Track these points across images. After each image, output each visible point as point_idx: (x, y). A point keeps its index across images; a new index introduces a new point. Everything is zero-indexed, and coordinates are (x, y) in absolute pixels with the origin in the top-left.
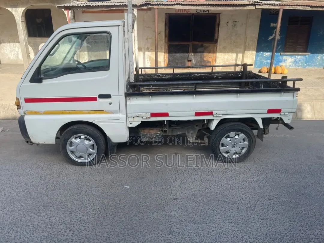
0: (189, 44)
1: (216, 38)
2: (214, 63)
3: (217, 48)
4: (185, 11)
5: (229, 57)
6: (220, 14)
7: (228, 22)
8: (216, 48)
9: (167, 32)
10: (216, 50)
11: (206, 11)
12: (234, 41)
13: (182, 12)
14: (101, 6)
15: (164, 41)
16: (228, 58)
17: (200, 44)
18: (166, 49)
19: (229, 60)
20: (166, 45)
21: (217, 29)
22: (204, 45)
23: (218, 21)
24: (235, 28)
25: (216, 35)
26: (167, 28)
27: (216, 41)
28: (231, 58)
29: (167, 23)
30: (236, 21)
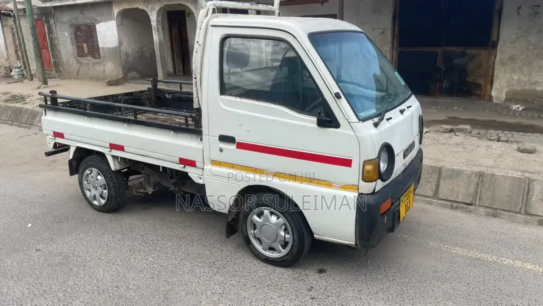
0: (437, 51)
1: (494, 38)
2: (490, 87)
3: (496, 57)
5: (522, 77)
7: (519, 8)
8: (493, 57)
9: (397, 30)
10: (494, 63)
12: (533, 45)
15: (390, 45)
16: (520, 78)
17: (460, 50)
18: (394, 59)
19: (523, 83)
20: (395, 53)
21: (496, 20)
22: (469, 51)
23: (497, 7)
24: (537, 19)
25: (495, 33)
26: (397, 23)
27: (494, 45)
28: (526, 80)
29: (397, 14)
30: (538, 6)
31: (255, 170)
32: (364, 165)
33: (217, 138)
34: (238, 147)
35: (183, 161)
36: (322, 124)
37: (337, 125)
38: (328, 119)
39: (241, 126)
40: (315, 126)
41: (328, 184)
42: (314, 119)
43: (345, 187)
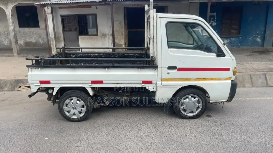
4: (139, 5)
6: (167, 6)
7: (174, 13)
9: (126, 22)
11: (156, 5)
13: (137, 6)
14: (68, 3)
15: (124, 28)
18: (126, 34)
20: (126, 32)
23: (166, 12)
26: (126, 18)
30: (180, 12)
31: (187, 80)
32: (234, 69)
33: (167, 68)
34: (178, 71)
35: (144, 82)
36: (219, 55)
37: (224, 55)
38: (221, 53)
39: (180, 61)
40: (216, 57)
41: (219, 79)
42: (215, 54)
43: (226, 79)
